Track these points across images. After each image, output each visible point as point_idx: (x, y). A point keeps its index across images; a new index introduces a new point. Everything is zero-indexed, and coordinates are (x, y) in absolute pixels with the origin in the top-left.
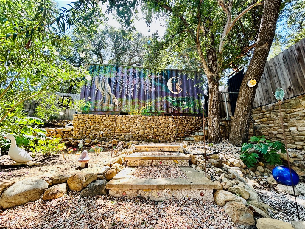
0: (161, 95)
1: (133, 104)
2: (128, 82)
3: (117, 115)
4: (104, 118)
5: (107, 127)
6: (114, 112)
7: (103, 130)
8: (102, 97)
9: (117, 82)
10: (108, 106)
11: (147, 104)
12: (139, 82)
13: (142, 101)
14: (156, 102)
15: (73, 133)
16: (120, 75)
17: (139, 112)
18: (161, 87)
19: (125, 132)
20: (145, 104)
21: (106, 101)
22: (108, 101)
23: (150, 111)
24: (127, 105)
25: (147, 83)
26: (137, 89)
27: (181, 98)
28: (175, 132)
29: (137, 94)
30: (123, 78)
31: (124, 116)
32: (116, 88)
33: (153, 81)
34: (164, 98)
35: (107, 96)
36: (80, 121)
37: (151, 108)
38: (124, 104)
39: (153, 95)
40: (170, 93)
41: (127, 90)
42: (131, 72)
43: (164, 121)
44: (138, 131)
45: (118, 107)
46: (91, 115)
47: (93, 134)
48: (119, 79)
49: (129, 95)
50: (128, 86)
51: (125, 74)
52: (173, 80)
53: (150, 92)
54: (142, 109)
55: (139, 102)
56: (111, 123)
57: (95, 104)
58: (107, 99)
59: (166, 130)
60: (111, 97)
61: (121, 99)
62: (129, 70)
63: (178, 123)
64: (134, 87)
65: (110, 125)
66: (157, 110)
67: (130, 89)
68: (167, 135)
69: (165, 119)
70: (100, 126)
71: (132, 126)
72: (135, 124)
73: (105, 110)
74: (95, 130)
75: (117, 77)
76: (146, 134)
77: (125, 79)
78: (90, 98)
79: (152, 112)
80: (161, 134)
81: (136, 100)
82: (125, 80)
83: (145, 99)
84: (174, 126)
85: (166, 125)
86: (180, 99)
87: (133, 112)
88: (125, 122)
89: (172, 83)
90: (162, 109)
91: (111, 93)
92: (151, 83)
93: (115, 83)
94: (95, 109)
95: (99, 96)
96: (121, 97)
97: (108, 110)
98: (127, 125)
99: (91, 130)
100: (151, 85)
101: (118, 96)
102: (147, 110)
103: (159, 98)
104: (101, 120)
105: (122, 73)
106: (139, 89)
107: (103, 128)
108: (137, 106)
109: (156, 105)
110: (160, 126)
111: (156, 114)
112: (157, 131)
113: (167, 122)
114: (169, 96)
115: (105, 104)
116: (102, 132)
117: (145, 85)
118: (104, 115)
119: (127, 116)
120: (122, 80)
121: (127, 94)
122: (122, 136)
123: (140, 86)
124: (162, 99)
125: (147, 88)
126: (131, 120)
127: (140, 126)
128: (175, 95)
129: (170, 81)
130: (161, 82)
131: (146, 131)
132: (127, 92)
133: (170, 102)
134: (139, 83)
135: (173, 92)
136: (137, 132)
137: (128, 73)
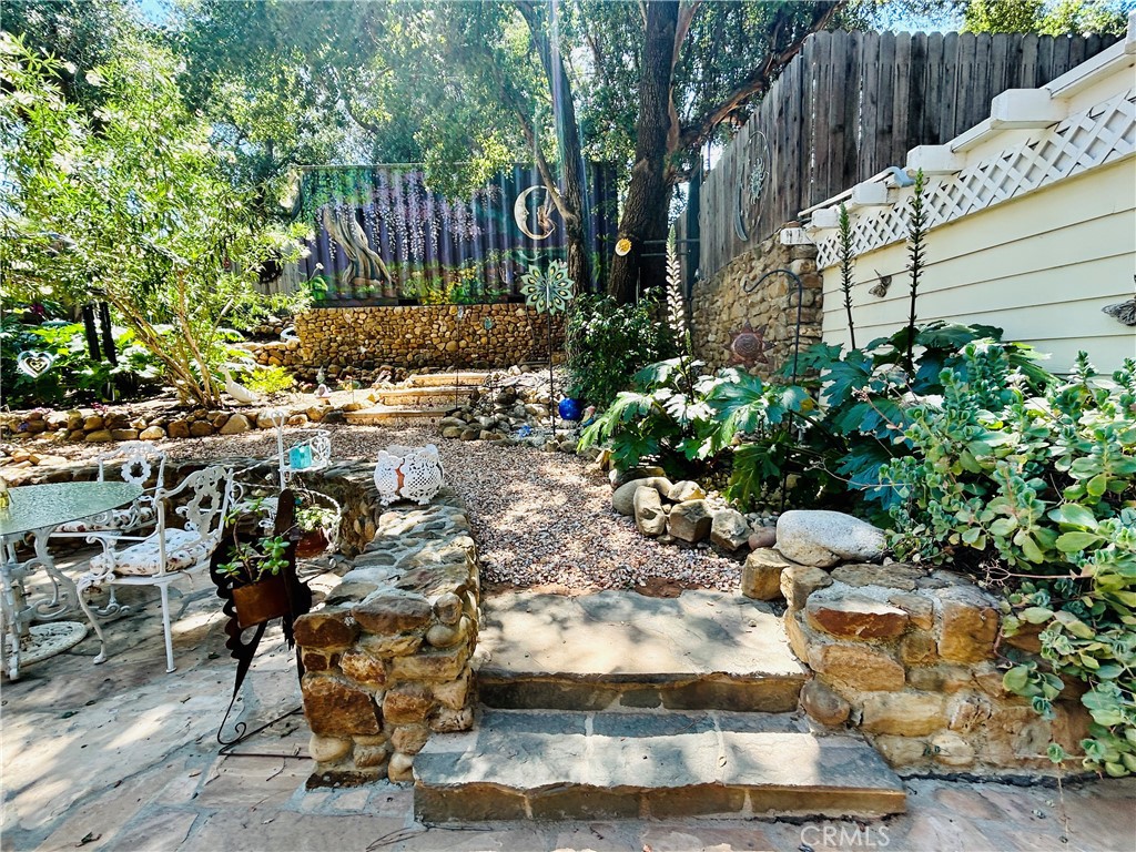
0: (499, 246)
1: (427, 275)
2: (407, 216)
3: (390, 308)
4: (363, 316)
5: (373, 337)
6: (384, 300)
7: (364, 345)
8: (349, 261)
9: (380, 218)
10: (368, 285)
11: (462, 272)
12: (437, 213)
13: (448, 268)
14: (486, 268)
15: (301, 352)
16: (383, 194)
17: (444, 295)
18: (497, 223)
19: (413, 348)
20: (456, 275)
21: (361, 273)
22: (366, 272)
23: (471, 293)
24: (412, 279)
25: (459, 215)
26: (434, 234)
27: (553, 251)
28: (531, 342)
29: (434, 247)
30: (392, 204)
31: (407, 308)
32: (379, 235)
33: (474, 207)
34: (507, 254)
35: (360, 258)
36: (311, 326)
37: (472, 282)
38: (404, 277)
39: (477, 248)
40: (521, 238)
41: (409, 238)
42: (413, 182)
43: (504, 316)
44: (443, 345)
45: (391, 287)
46: (331, 310)
47: (345, 355)
48: (384, 208)
49: (415, 251)
50: (408, 228)
51: (398, 192)
52: (528, 198)
53: (469, 240)
54: (450, 288)
55: (441, 271)
56: (379, 328)
57: (337, 282)
58: (362, 267)
59: (511, 340)
60: (371, 260)
61: (397, 265)
62: (407, 176)
63: (539, 321)
64: (425, 228)
65: (378, 333)
66: (490, 290)
67: (415, 235)
68: (513, 351)
69: (507, 311)
70: (357, 334)
71: (428, 332)
72: (435, 326)
73: (362, 296)
74: (348, 344)
75: (377, 200)
76: (463, 349)
77: (398, 206)
78: (322, 267)
79: (477, 295)
80: (498, 350)
81: (434, 264)
82: (400, 209)
83: (455, 262)
84: (529, 328)
85: (510, 329)
86: (551, 255)
87: (429, 296)
88: (411, 324)
89: (528, 206)
90: (501, 285)
91: (368, 250)
92: (469, 210)
93: (374, 219)
94: (338, 293)
95: (343, 262)
96: (396, 258)
97: (369, 294)
98: (417, 331)
99: (339, 346)
100: (469, 219)
101: (388, 255)
102: (464, 291)
103: (493, 255)
104: (355, 322)
105: (390, 188)
106: (438, 231)
107: (364, 340)
108: (437, 280)
109: (485, 274)
110: (495, 331)
111: (485, 299)
112: (489, 343)
113: (512, 320)
114: (520, 247)
115: (361, 280)
116: (363, 350)
117: (453, 220)
118: (362, 309)
119: (414, 308)
120: (391, 210)
121: (410, 249)
122: (409, 357)
123: (441, 224)
124: (500, 257)
125: (460, 229)
126: (424, 319)
127: (448, 333)
128: (535, 243)
129: (520, 200)
130: (497, 207)
131: (462, 343)
132: (409, 244)
133: (522, 264)
134: (437, 216)
135: (530, 235)
136: (441, 347)
137: (405, 186)
